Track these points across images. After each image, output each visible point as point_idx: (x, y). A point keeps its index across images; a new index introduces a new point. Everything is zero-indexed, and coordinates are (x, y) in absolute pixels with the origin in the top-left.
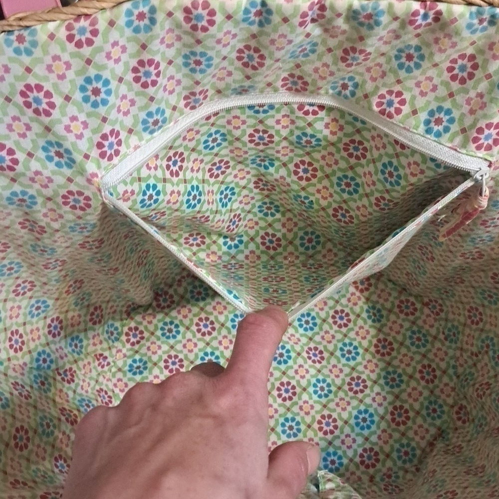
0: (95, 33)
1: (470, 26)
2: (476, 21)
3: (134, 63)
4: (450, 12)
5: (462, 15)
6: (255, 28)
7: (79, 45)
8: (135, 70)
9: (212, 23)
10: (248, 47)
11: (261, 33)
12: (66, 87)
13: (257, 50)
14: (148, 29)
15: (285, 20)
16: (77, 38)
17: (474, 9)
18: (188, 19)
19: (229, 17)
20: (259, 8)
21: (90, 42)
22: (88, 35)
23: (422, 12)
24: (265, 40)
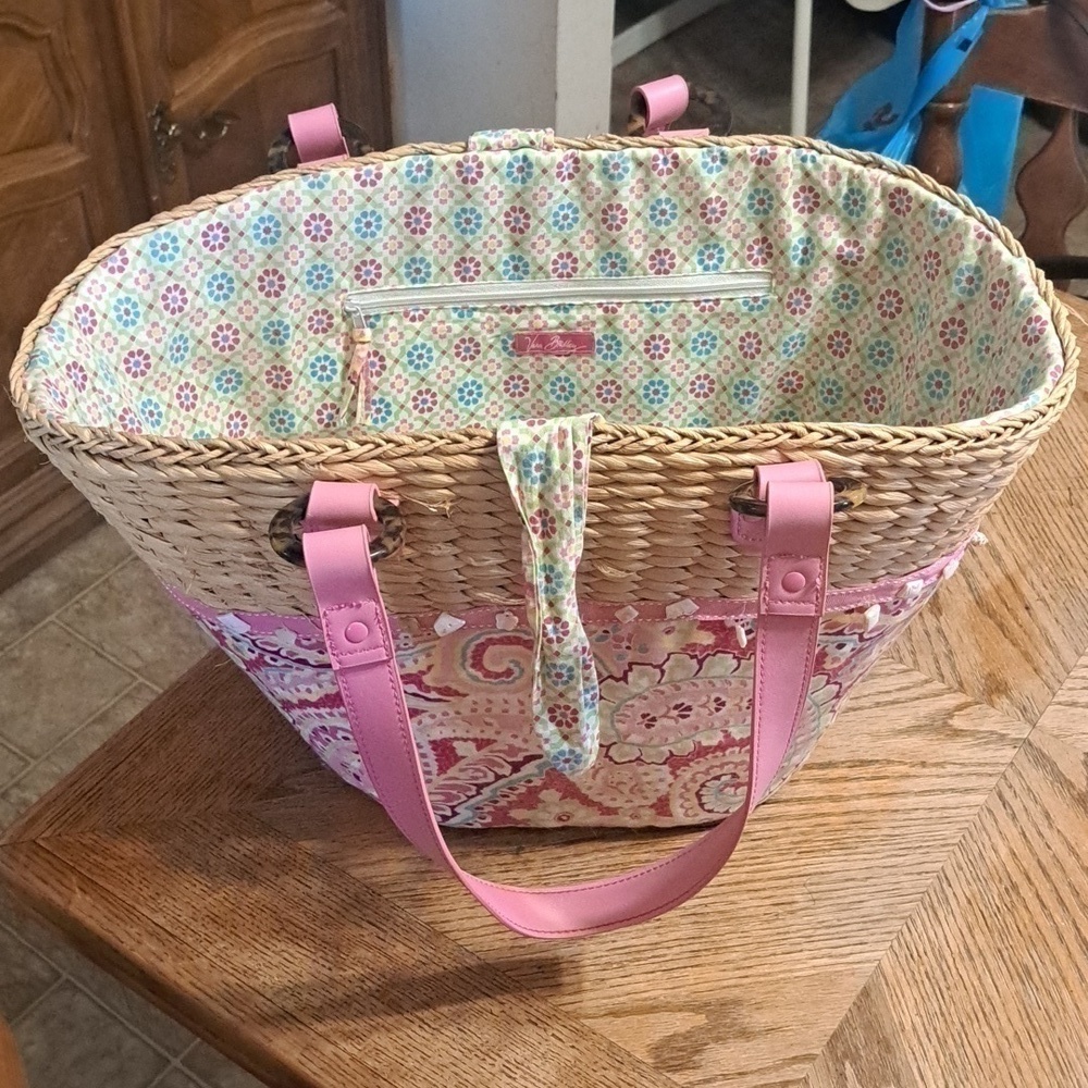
0: (379, 176)
1: (705, 165)
2: (709, 160)
3: (407, 209)
4: (685, 155)
5: (695, 156)
6: (519, 186)
7: (364, 184)
8: (408, 216)
9: (480, 175)
10: (513, 209)
11: (525, 189)
12: (344, 218)
13: (522, 210)
14: (425, 179)
15: (544, 171)
16: (363, 178)
17: (705, 149)
18: (460, 173)
19: (495, 170)
20: (521, 163)
21: (373, 183)
22: (373, 177)
23: (661, 157)
24: (528, 196)
